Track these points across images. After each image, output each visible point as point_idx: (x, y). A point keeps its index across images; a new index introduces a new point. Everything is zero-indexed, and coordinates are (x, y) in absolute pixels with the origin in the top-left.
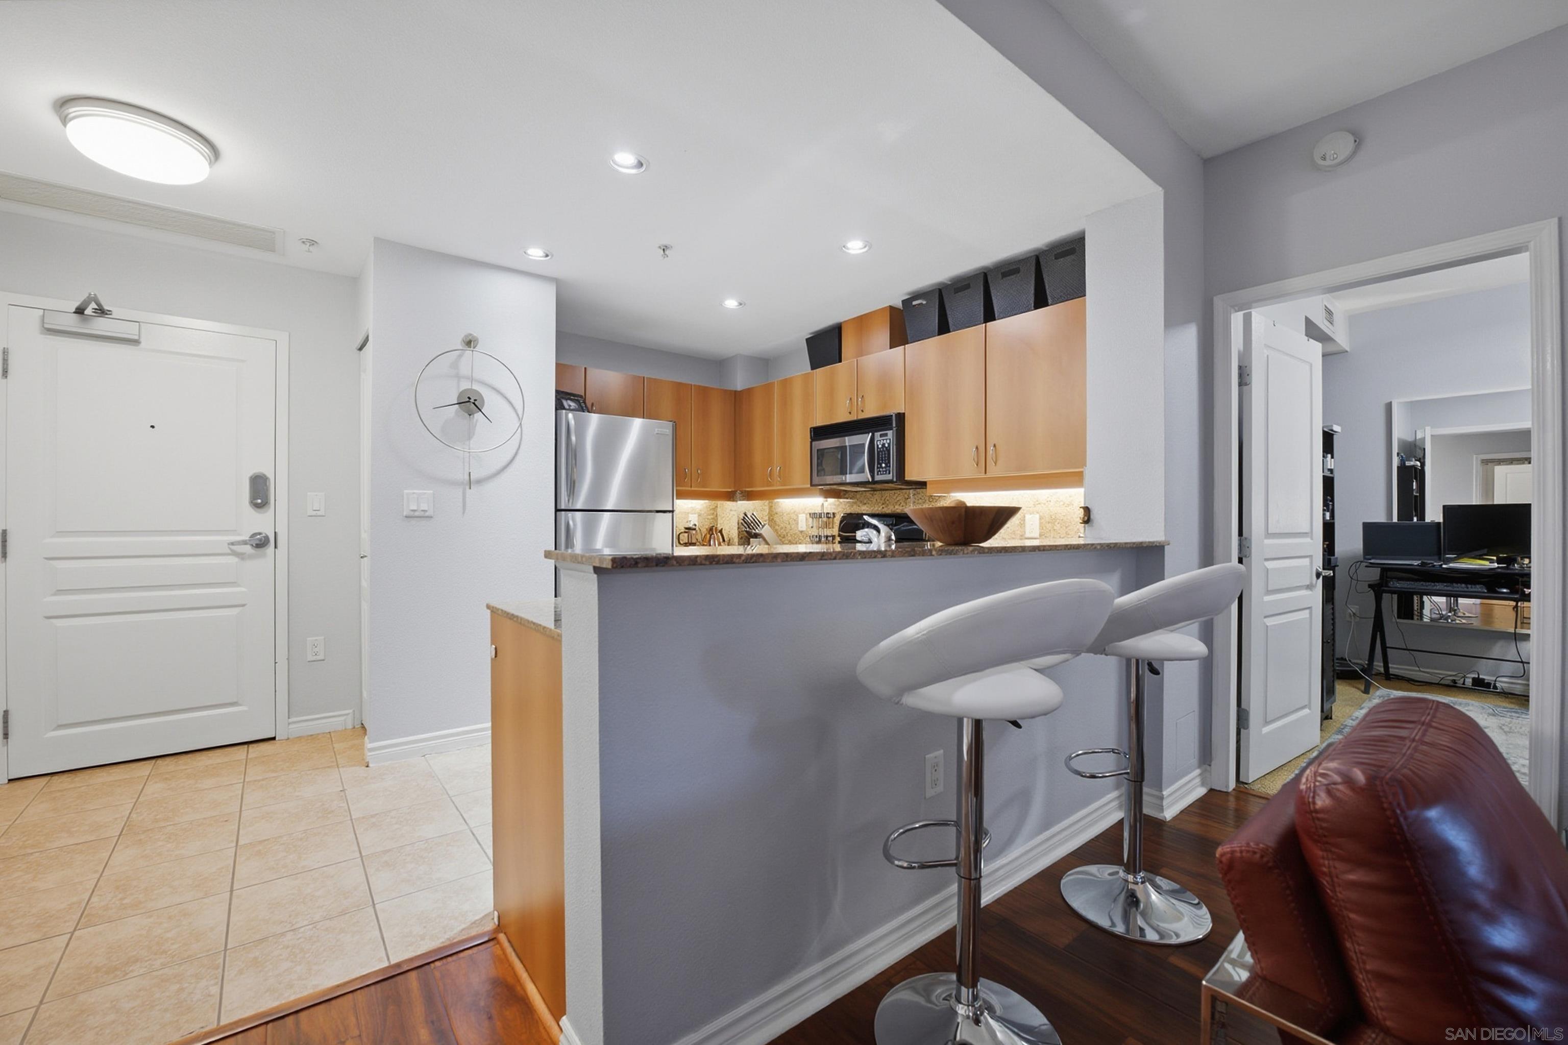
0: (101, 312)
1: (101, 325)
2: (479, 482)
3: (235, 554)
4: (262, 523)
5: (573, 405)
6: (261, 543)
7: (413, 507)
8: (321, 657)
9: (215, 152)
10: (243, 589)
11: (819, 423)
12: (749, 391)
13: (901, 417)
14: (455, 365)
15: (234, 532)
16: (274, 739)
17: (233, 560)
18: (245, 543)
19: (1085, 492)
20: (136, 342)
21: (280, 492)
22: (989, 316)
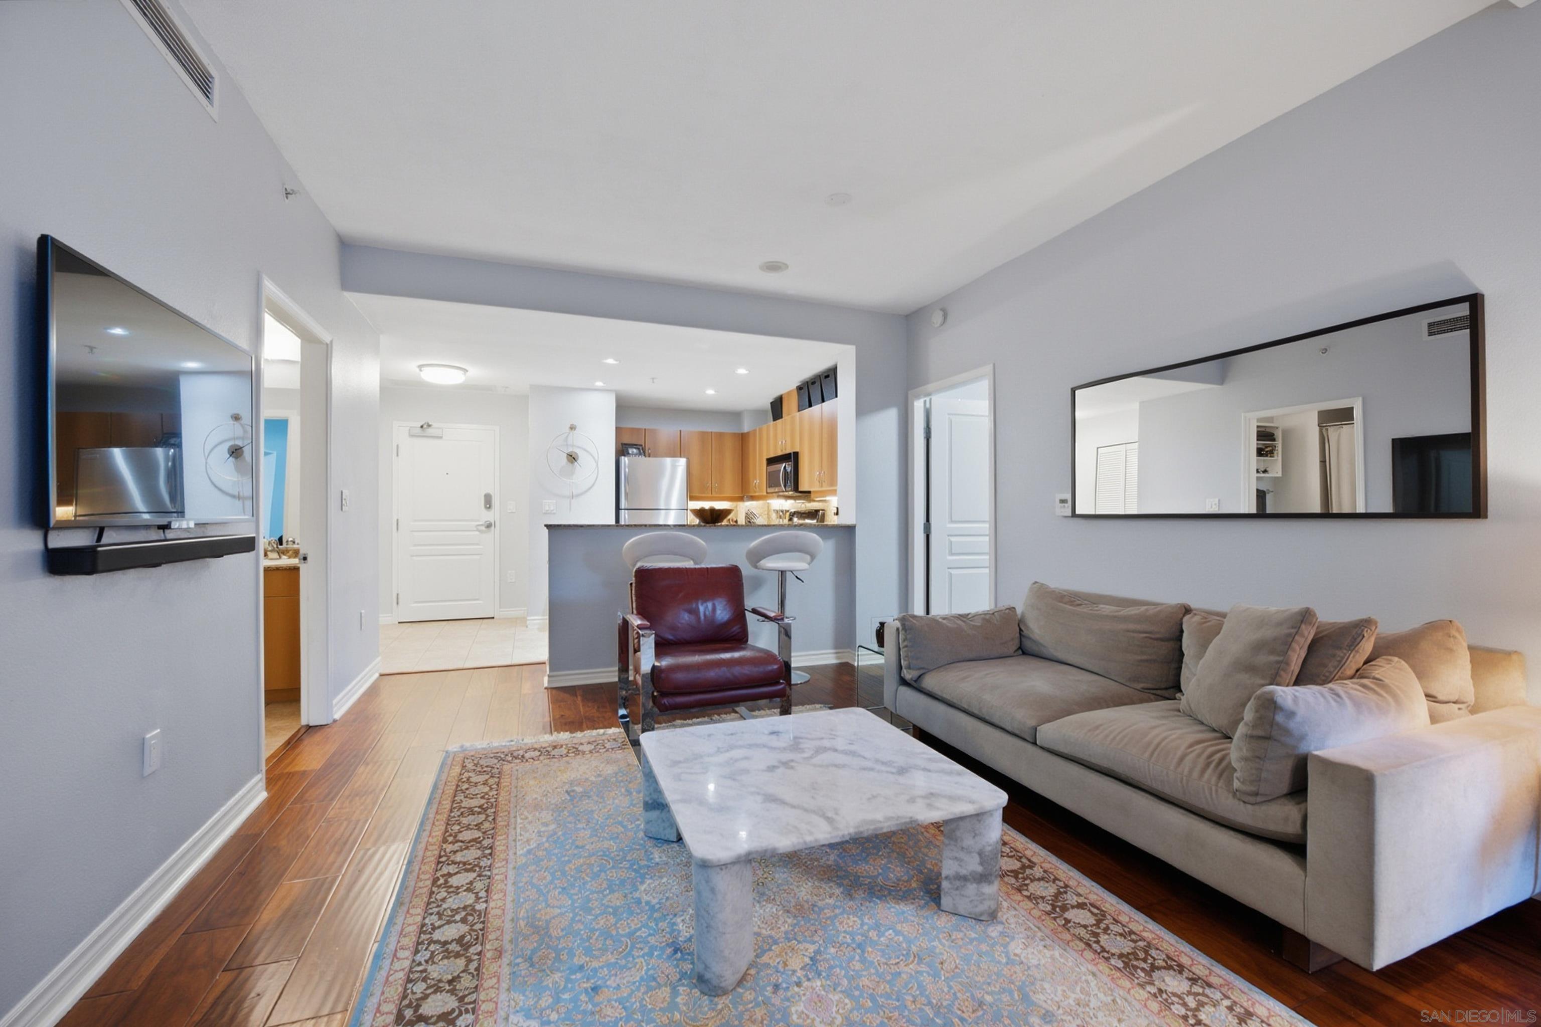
0: (429, 426)
1: (430, 431)
2: (578, 496)
3: (478, 530)
4: (488, 516)
5: (635, 451)
6: (489, 526)
7: (547, 508)
8: (513, 581)
9: (465, 371)
10: (481, 547)
11: (772, 455)
12: (748, 433)
13: (796, 454)
14: (566, 439)
15: (478, 521)
16: (493, 618)
17: (477, 533)
18: (482, 525)
19: (838, 500)
20: (441, 438)
21: (496, 502)
22: (823, 401)
